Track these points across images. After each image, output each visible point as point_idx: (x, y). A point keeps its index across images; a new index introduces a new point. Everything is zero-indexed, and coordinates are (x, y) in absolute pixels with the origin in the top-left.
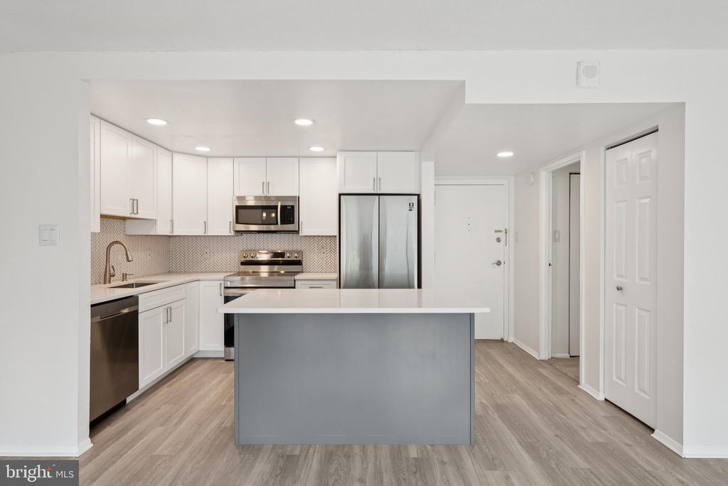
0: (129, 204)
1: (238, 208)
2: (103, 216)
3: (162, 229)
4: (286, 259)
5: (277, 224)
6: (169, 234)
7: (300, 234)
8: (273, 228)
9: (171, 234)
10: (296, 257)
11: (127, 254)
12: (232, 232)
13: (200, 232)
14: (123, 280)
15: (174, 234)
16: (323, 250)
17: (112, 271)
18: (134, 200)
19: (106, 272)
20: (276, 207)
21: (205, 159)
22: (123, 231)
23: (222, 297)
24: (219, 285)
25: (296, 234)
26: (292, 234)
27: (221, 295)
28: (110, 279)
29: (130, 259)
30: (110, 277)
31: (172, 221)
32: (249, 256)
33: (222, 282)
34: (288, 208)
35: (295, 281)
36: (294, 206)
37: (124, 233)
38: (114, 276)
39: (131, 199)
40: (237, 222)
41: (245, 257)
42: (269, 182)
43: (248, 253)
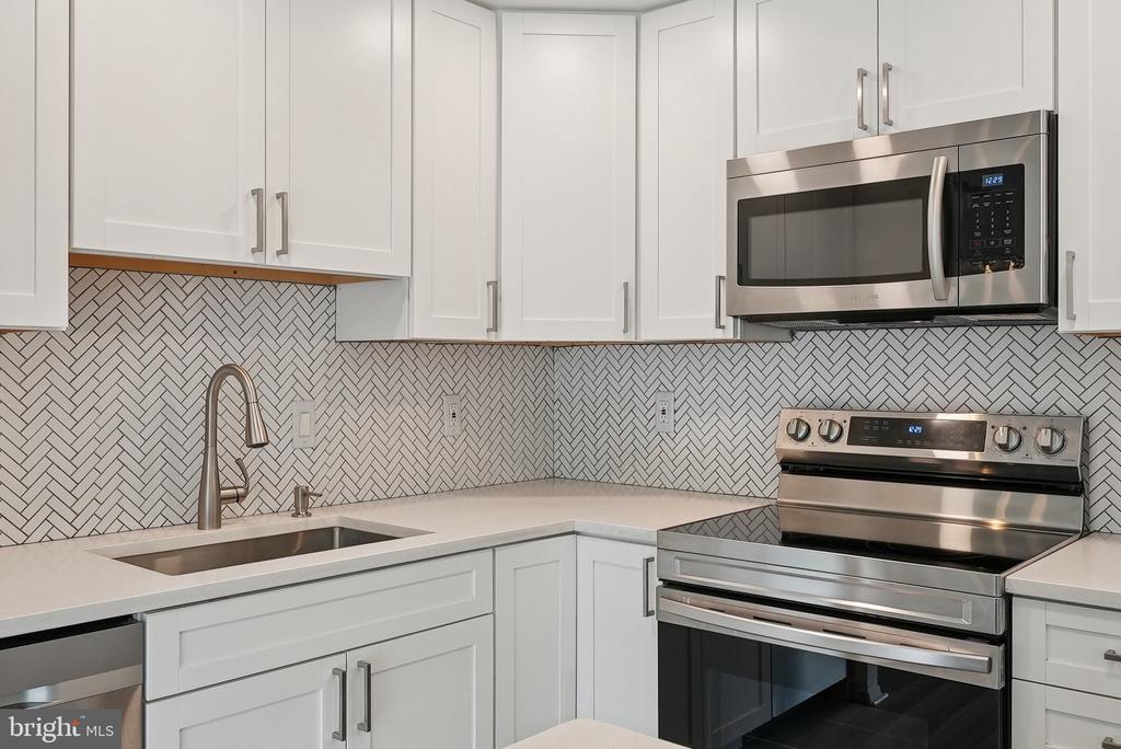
1: (749, 211)
2: (80, 262)
4: (991, 454)
5: (925, 274)
6: (482, 337)
7: (1065, 325)
9: (493, 338)
10: (1046, 450)
12: (728, 321)
13: (607, 328)
14: (296, 515)
20: (917, 188)
22: (325, 329)
23: (652, 622)
24: (641, 565)
25: (1044, 324)
26: (1014, 324)
27: (648, 614)
28: (219, 512)
29: (258, 437)
30: (217, 502)
31: (495, 286)
32: (814, 435)
33: (652, 552)
34: (989, 181)
35: (1008, 598)
36: (1020, 168)
37: (330, 336)
38: (238, 498)
39: (257, 193)
40: (744, 276)
41: (795, 437)
42: (888, 68)
43: (812, 418)
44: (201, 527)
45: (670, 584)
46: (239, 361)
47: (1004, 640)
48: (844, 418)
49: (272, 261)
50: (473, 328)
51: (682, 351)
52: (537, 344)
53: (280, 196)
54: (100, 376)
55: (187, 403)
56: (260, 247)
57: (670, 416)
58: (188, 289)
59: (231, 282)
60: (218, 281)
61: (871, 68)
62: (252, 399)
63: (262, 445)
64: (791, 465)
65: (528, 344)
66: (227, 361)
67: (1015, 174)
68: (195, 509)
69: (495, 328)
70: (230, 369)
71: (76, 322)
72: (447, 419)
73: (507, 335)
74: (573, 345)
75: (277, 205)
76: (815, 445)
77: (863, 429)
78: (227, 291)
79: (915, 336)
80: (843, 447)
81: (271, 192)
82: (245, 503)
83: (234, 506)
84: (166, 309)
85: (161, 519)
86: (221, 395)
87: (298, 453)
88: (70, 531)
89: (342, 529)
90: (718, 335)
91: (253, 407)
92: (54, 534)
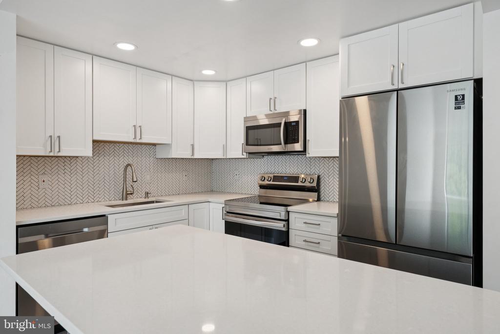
0: (132, 130)
1: (248, 129)
2: (94, 141)
3: (177, 152)
4: (300, 184)
5: (281, 144)
6: (189, 157)
7: (309, 155)
8: (275, 148)
9: (192, 157)
10: (311, 182)
11: (133, 175)
12: (245, 154)
17: (131, 189)
20: (279, 125)
22: (153, 155)
23: (224, 221)
24: (222, 208)
25: (304, 154)
26: (298, 155)
27: (223, 219)
28: (127, 197)
29: (135, 180)
30: (126, 195)
31: (193, 146)
32: (266, 180)
33: (224, 205)
34: (293, 124)
35: (288, 212)
36: (298, 121)
37: (155, 157)
38: (131, 194)
39: (135, 126)
40: (247, 144)
41: (261, 180)
42: (276, 98)
43: (266, 176)
44: (123, 200)
45: (228, 212)
46: (132, 163)
47: (287, 221)
48: (272, 176)
49: (138, 141)
50: (188, 155)
51: (234, 160)
52: (208, 159)
53: (140, 126)
54: (100, 166)
55: (120, 172)
56: (135, 138)
57: (238, 176)
58: (120, 147)
59: (130, 145)
61: (273, 98)
62: (134, 171)
63: (136, 182)
64: (262, 187)
65: (206, 159)
66: (129, 163)
67: (297, 122)
68: (121, 197)
69: (193, 155)
70: (129, 165)
71: (94, 154)
72: (184, 176)
73: (196, 156)
74: (217, 159)
75: (139, 128)
76: (266, 182)
77: (276, 178)
78: (129, 147)
79: (280, 157)
80: (271, 183)
81: (138, 125)
82: (134, 195)
83: (131, 196)
84: (115, 151)
85: (114, 199)
86: (127, 170)
88: (93, 201)
89: (156, 201)
90: (243, 157)
91: (134, 173)
92: (89, 201)
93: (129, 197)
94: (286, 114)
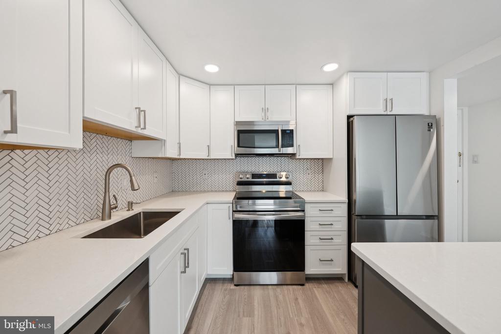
0: (135, 113)
1: (240, 132)
3: (171, 152)
4: (278, 179)
5: (277, 147)
7: (298, 157)
10: (287, 178)
11: (131, 181)
12: (233, 155)
13: (204, 155)
14: (129, 210)
15: (181, 157)
16: (309, 171)
17: (113, 201)
18: (140, 111)
19: (104, 204)
21: (209, 86)
22: (129, 153)
24: (228, 208)
25: (293, 157)
28: (110, 213)
31: (179, 143)
32: (245, 177)
33: (230, 205)
34: (287, 132)
37: (130, 155)
39: (138, 109)
41: (241, 178)
42: (268, 108)
44: (103, 219)
48: (250, 174)
49: (140, 131)
53: (143, 111)
56: (140, 126)
57: (207, 175)
58: (91, 138)
59: (105, 137)
60: (101, 136)
61: (264, 108)
62: (132, 175)
64: (240, 184)
67: (292, 131)
69: (180, 155)
70: (119, 165)
72: (155, 178)
76: (245, 179)
77: (254, 176)
78: (103, 139)
80: (250, 180)
82: (117, 209)
87: (123, 191)
88: (48, 232)
89: (143, 212)
90: (231, 158)
92: (41, 235)
93: (114, 212)
94: (288, 123)
